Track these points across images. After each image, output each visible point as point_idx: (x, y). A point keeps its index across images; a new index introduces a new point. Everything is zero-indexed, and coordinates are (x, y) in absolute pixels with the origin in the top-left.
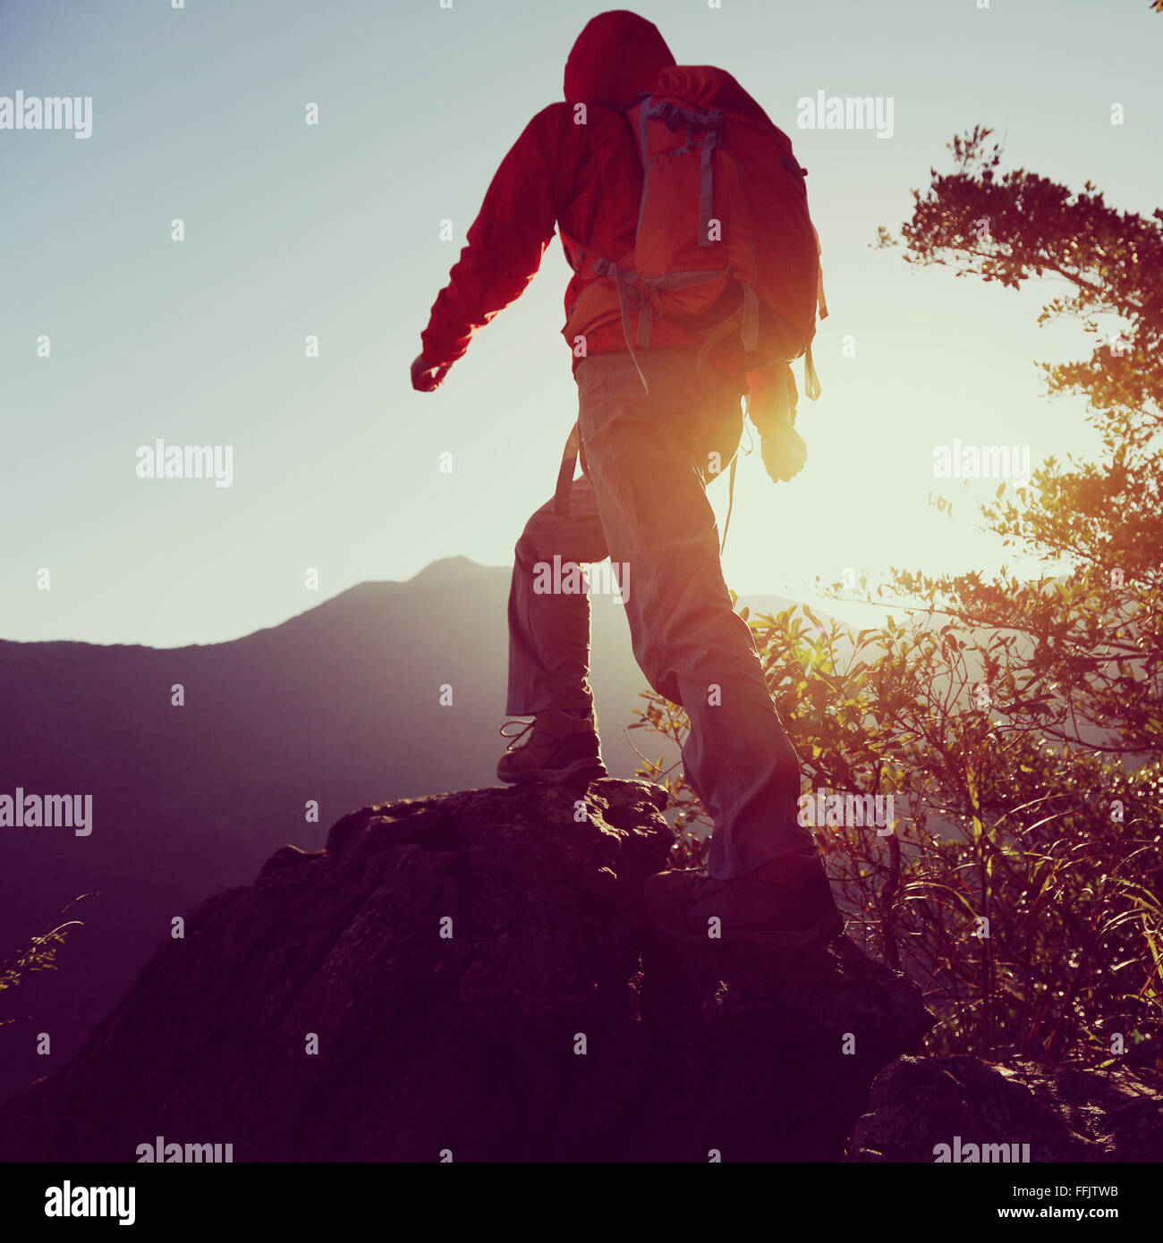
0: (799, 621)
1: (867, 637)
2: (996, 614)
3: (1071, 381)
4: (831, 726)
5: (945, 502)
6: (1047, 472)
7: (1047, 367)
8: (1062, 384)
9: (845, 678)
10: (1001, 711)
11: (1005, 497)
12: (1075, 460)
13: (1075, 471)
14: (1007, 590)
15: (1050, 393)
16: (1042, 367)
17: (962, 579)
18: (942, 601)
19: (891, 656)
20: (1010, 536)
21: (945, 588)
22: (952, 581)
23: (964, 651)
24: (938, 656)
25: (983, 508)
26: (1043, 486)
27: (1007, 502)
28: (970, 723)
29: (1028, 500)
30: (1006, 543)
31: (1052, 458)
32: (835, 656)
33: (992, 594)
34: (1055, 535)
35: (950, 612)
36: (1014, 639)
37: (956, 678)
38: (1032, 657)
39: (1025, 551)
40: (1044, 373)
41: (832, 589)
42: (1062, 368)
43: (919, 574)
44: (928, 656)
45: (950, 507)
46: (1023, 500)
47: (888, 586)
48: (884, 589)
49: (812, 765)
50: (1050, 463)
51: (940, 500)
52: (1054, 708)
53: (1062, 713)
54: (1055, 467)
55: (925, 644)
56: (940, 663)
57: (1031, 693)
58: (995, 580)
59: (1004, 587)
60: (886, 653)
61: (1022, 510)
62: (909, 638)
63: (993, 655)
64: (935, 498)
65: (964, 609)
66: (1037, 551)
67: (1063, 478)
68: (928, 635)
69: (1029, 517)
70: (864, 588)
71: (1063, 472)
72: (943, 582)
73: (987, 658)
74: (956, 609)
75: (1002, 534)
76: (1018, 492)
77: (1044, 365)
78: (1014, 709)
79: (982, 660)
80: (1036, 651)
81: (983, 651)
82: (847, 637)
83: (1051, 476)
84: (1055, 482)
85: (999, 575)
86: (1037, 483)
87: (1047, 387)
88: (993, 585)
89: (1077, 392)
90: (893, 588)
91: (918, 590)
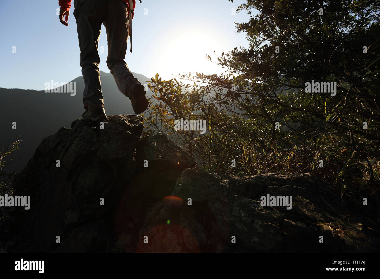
0: (174, 82)
1: (188, 86)
2: (219, 84)
3: (243, 28)
4: (180, 105)
5: (210, 57)
6: (235, 51)
7: (238, 24)
8: (241, 29)
9: (183, 95)
10: (218, 103)
11: (223, 56)
12: (242, 48)
13: (241, 51)
14: (222, 79)
15: (238, 31)
16: (236, 24)
17: (212, 76)
18: (207, 80)
19: (194, 91)
20: (224, 66)
21: (208, 77)
22: (210, 76)
23: (211, 91)
24: (205, 92)
25: (218, 58)
26: (233, 55)
27: (224, 57)
28: (211, 106)
29: (229, 57)
30: (223, 67)
31: (236, 48)
32: (181, 90)
33: (219, 79)
34: (235, 66)
35: (209, 83)
36: (223, 89)
37: (209, 97)
38: (226, 93)
39: (228, 70)
40: (237, 26)
41: (182, 77)
42: (241, 24)
43: (203, 74)
44: (203, 92)
45: (211, 58)
46: (228, 57)
47: (195, 76)
48: (195, 77)
49: (175, 114)
50: (236, 49)
51: (209, 56)
52: (230, 103)
53: (231, 105)
54: (237, 50)
55: (202, 89)
56: (206, 94)
57: (225, 100)
58: (220, 76)
59: (222, 78)
60: (193, 90)
61: (227, 59)
62: (199, 88)
63: (218, 92)
64: (207, 56)
65: (212, 83)
66: (230, 71)
67: (238, 52)
68: (203, 87)
69: (229, 62)
70: (190, 77)
71: (239, 51)
72: (208, 76)
73: (216, 93)
74: (211, 83)
75: (222, 65)
76: (227, 55)
77: (237, 24)
78: (220, 103)
79: (215, 93)
80: (227, 92)
81: (215, 91)
82: (184, 86)
83: (235, 52)
84: (236, 53)
85: (221, 75)
86: (232, 54)
87: (237, 30)
88: (219, 77)
89: (244, 31)
90: (197, 77)
91: (202, 78)
